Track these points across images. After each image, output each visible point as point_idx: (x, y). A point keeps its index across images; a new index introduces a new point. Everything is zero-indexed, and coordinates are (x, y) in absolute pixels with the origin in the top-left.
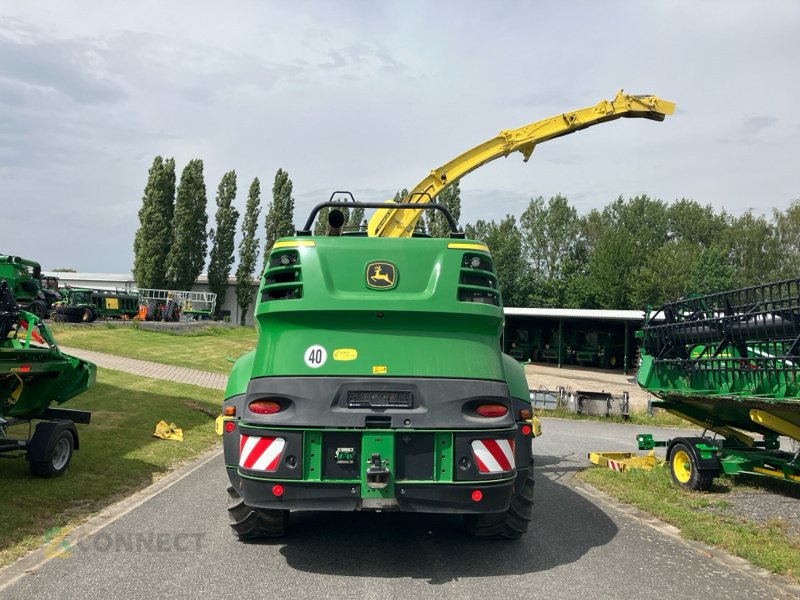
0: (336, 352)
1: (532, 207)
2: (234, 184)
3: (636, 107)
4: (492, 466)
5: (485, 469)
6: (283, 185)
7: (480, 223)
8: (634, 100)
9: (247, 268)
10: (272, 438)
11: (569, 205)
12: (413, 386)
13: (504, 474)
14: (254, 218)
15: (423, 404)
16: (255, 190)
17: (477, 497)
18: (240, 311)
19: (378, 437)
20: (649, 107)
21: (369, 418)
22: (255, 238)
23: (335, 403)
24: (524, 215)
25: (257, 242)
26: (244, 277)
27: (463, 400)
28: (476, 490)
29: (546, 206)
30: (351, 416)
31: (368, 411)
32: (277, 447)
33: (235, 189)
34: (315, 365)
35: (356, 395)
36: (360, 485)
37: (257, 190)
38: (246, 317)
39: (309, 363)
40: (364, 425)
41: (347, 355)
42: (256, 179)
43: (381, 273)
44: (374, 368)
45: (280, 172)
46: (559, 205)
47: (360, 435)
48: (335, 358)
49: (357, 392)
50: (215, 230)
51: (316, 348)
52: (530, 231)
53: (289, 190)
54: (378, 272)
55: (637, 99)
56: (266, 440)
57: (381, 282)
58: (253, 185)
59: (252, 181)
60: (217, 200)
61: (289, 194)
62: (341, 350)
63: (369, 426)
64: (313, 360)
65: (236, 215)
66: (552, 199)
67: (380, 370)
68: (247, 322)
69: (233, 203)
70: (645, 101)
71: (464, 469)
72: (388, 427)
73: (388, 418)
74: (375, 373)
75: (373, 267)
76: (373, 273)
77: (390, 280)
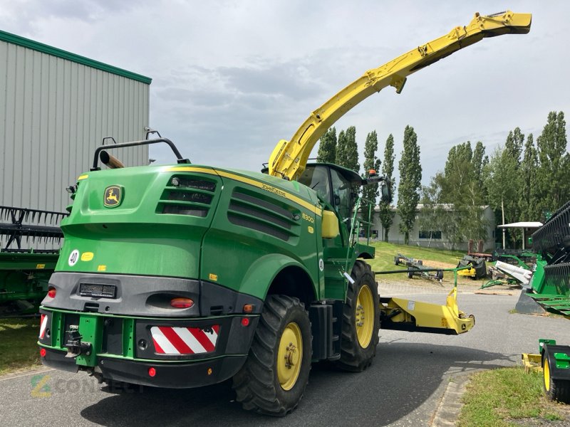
0: (83, 254)
2: (376, 140)
3: (489, 26)
4: (169, 349)
5: (161, 351)
6: (410, 136)
8: (487, 19)
9: (387, 199)
10: (45, 315)
12: (118, 281)
13: (180, 356)
14: (391, 163)
16: (390, 143)
17: (153, 373)
18: (384, 231)
19: (88, 319)
20: (503, 23)
21: (88, 304)
22: (392, 178)
25: (394, 180)
26: (386, 205)
27: (148, 293)
28: (153, 367)
30: (80, 302)
31: (89, 299)
32: (45, 322)
33: (377, 143)
34: (72, 264)
35: (85, 287)
37: (391, 143)
38: (389, 234)
39: (70, 262)
40: (82, 310)
41: (88, 257)
42: (391, 135)
43: (113, 195)
45: (408, 128)
47: (80, 316)
48: (82, 259)
49: (86, 284)
50: (365, 174)
51: (75, 252)
53: (415, 140)
54: (111, 194)
55: (490, 19)
57: (112, 202)
58: (388, 140)
59: (388, 137)
60: (365, 153)
61: (415, 143)
62: (86, 253)
63: (86, 310)
64: (72, 260)
65: (379, 162)
67: (102, 268)
68: (389, 239)
69: (376, 154)
70: (500, 18)
71: (143, 349)
72: (96, 311)
73: (97, 305)
74: (99, 270)
75: (108, 190)
76: (108, 195)
77: (118, 199)
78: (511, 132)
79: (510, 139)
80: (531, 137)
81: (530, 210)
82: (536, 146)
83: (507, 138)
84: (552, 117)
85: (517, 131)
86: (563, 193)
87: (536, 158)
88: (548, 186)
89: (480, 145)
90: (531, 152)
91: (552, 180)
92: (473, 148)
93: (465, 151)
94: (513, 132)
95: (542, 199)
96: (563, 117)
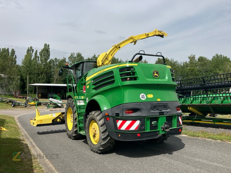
0: (148, 95)
1: (72, 55)
3: (160, 34)
7: (56, 59)
8: (160, 32)
10: (136, 120)
11: (82, 55)
12: (167, 104)
15: (169, 108)
19: (162, 118)
21: (160, 113)
23: (151, 109)
24: (69, 57)
27: (176, 107)
28: (180, 129)
29: (75, 55)
30: (155, 113)
31: (159, 111)
32: (138, 123)
34: (143, 99)
36: (159, 131)
39: (142, 99)
40: (159, 115)
41: (150, 96)
43: (156, 74)
44: (158, 99)
46: (79, 55)
47: (159, 117)
48: (148, 97)
49: (155, 106)
51: (143, 94)
52: (71, 62)
54: (155, 73)
56: (134, 121)
57: (156, 76)
62: (149, 95)
63: (160, 115)
64: (142, 98)
66: (77, 54)
67: (159, 100)
70: (162, 32)
71: (178, 124)
72: (164, 115)
73: (163, 112)
74: (158, 101)
75: (154, 72)
76: (154, 74)
77: (158, 75)
78: (29, 48)
79: (28, 50)
80: (36, 51)
81: (35, 79)
82: (38, 55)
83: (27, 50)
84: (46, 45)
85: (31, 47)
86: (48, 73)
87: (39, 59)
88: (43, 70)
89: (13, 50)
90: (36, 56)
91: (45, 69)
92: (10, 51)
93: (6, 52)
94: (30, 48)
95: (40, 75)
96: (49, 46)
